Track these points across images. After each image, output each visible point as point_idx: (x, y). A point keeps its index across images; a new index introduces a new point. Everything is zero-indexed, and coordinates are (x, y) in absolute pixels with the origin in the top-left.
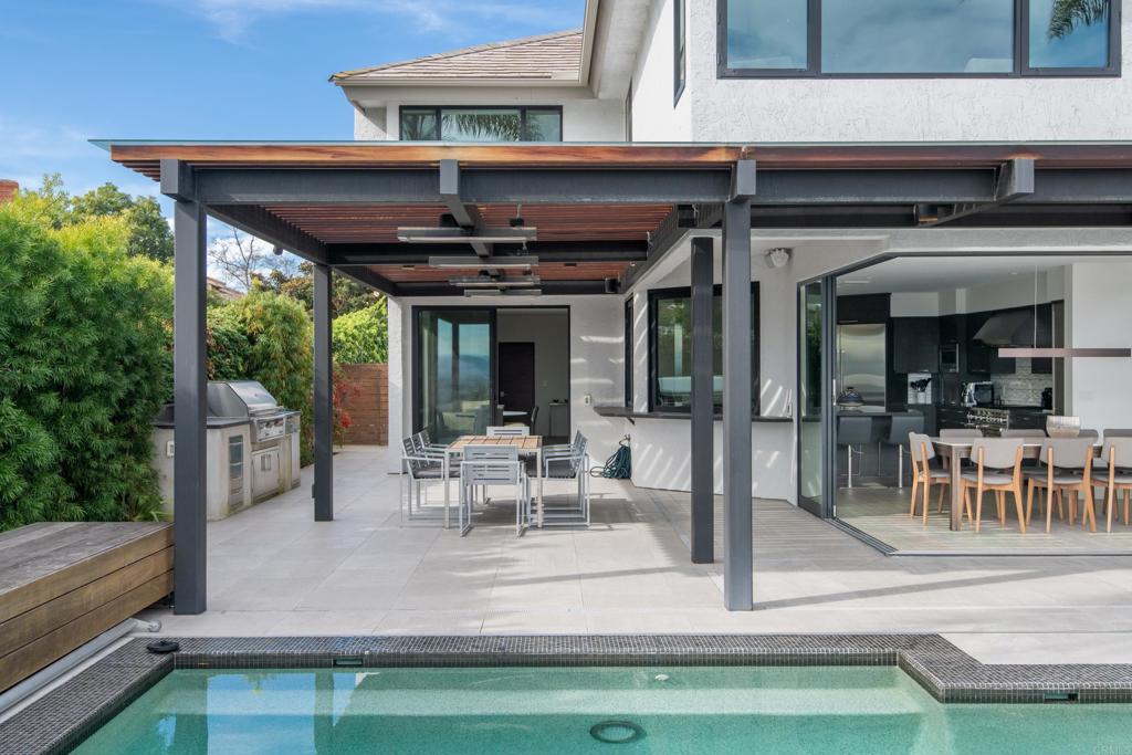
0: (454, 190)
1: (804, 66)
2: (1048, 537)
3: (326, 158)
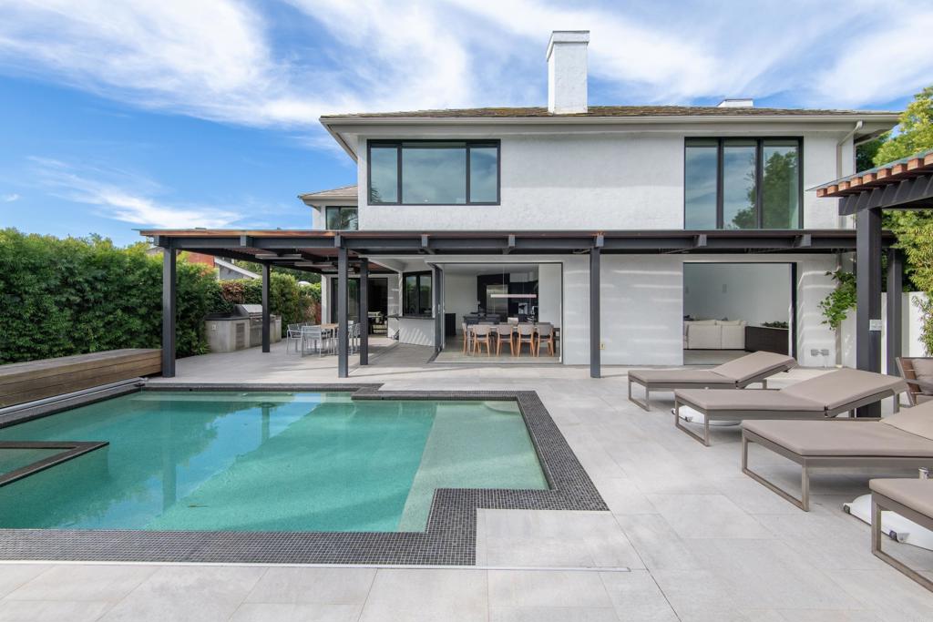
0: (245, 245)
1: (396, 201)
2: (518, 358)
3: (206, 234)
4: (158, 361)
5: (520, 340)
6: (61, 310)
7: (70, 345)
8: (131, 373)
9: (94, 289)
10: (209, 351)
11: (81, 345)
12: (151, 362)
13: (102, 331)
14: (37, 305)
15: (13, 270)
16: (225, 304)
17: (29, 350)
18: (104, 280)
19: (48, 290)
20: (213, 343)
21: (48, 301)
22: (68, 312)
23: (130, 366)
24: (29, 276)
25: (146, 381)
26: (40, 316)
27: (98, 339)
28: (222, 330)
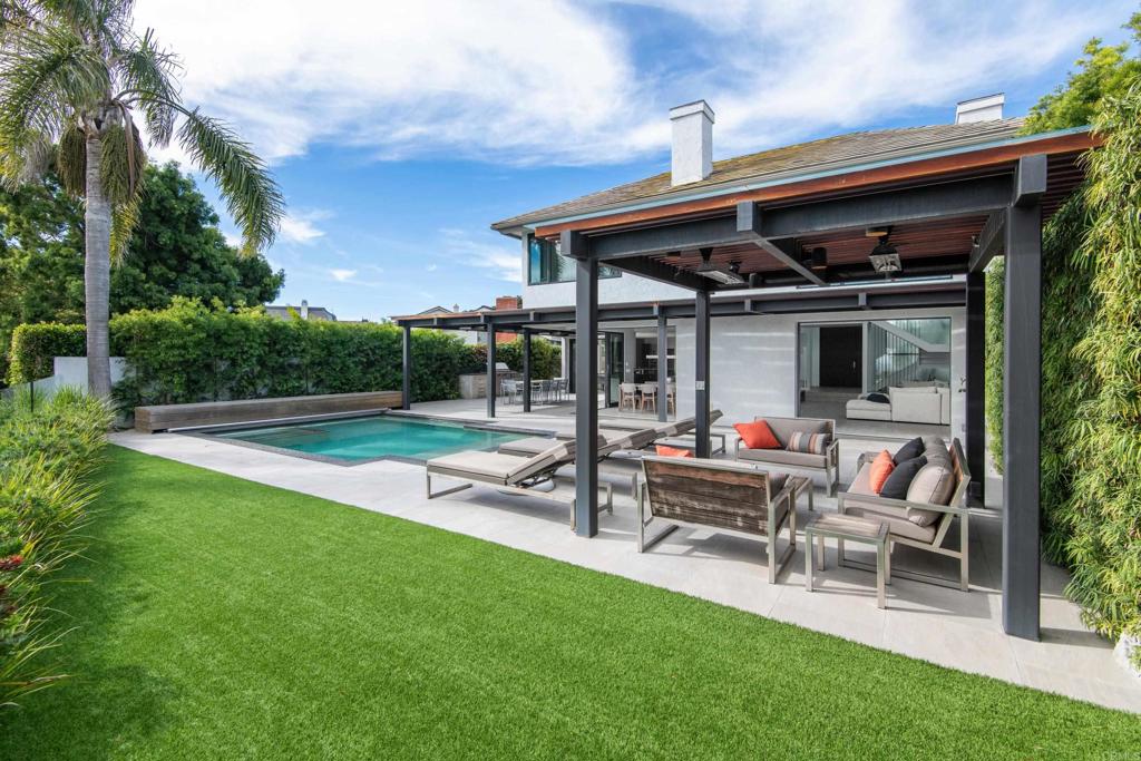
4: (400, 400)
5: (644, 399)
6: (357, 366)
7: (361, 387)
8: (383, 404)
9: (374, 353)
10: (459, 397)
11: (367, 387)
12: (395, 400)
13: (380, 379)
14: (343, 363)
15: (332, 344)
16: (472, 362)
17: (340, 388)
18: (380, 348)
19: (350, 355)
20: (463, 392)
21: (350, 362)
22: (360, 367)
23: (382, 401)
24: (339, 347)
25: (390, 411)
26: (344, 369)
27: (377, 384)
28: (468, 382)
